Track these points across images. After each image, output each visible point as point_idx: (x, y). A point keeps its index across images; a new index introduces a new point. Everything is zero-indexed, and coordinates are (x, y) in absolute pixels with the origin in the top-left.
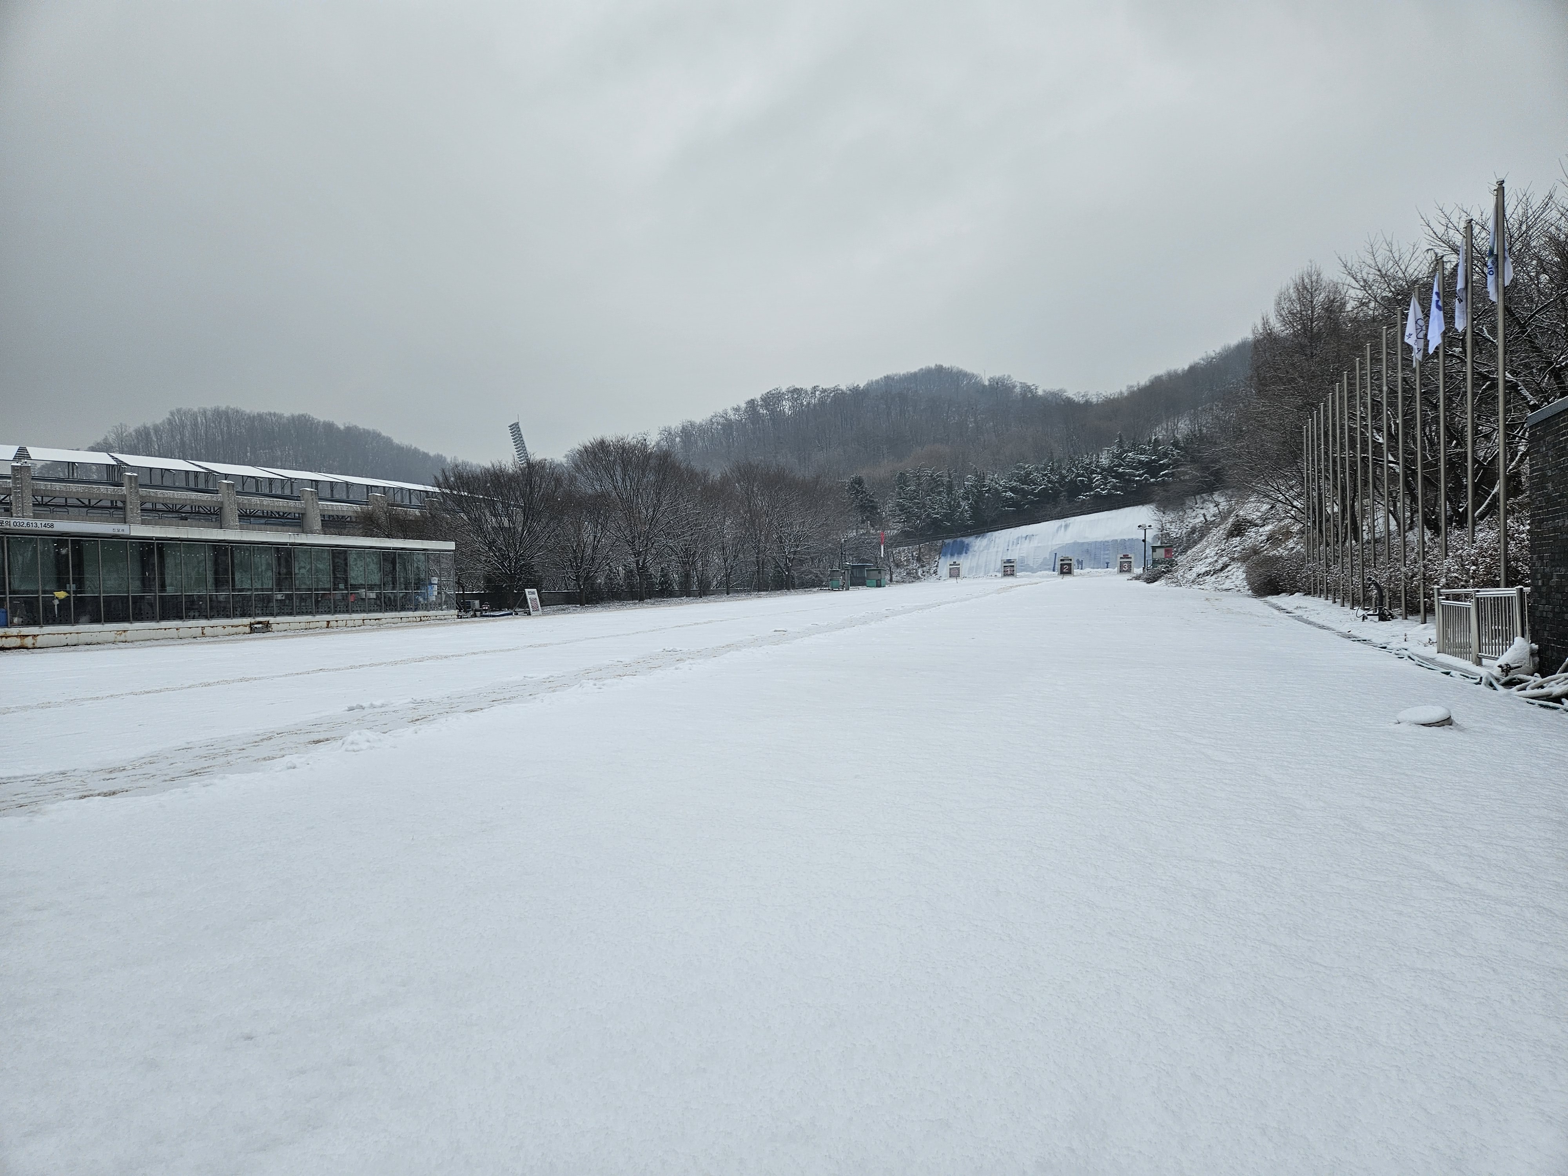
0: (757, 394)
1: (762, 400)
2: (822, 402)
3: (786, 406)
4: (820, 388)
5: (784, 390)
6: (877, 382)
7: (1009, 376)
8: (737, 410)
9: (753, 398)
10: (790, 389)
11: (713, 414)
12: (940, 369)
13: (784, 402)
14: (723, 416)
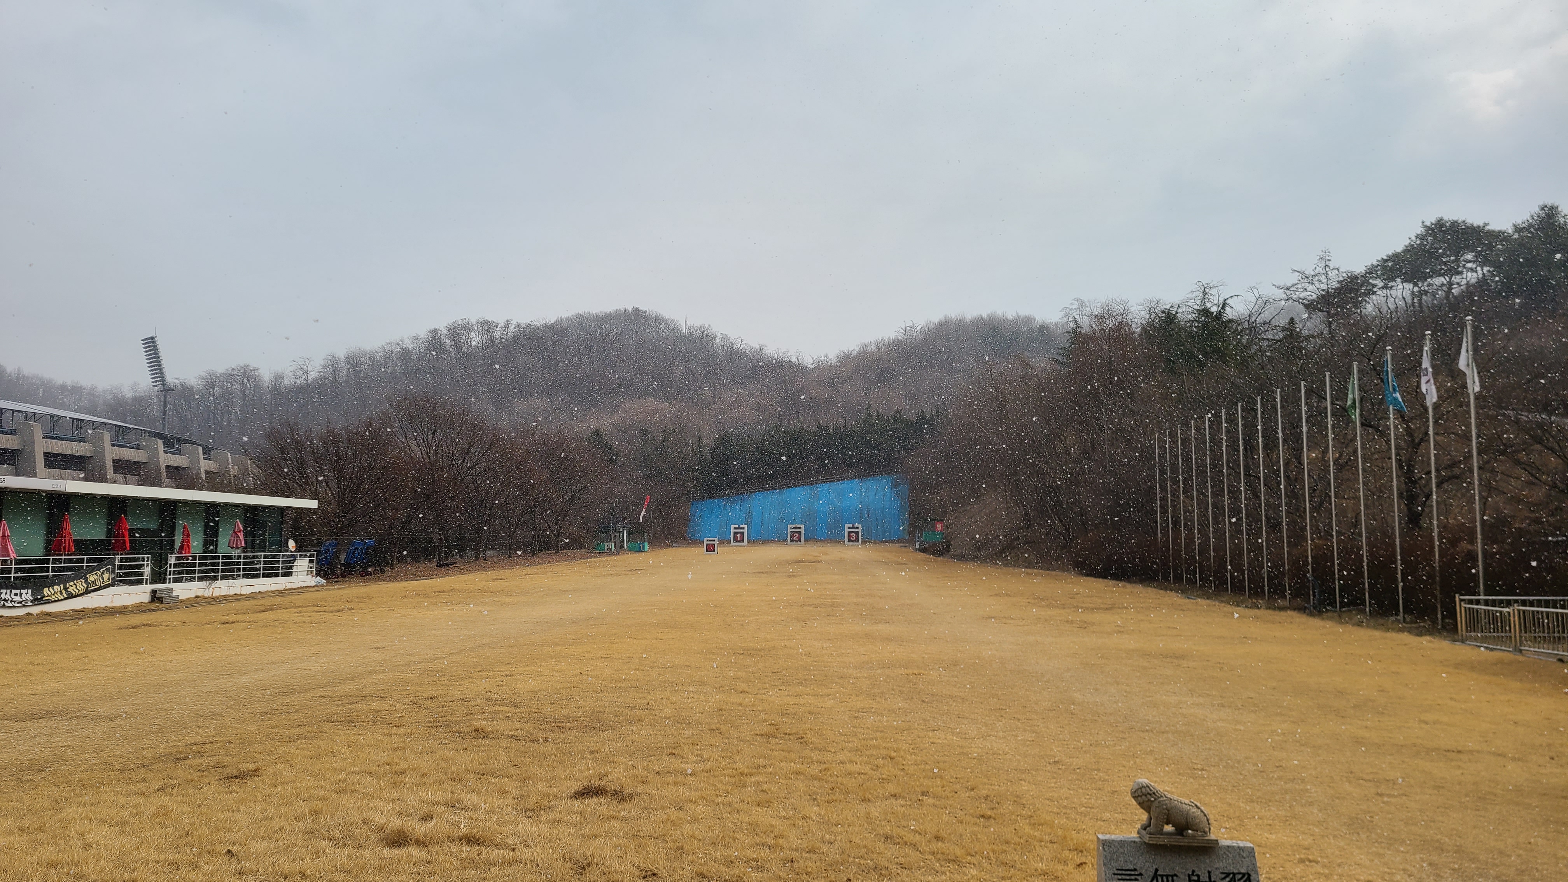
0: (442, 324)
1: (449, 329)
2: (515, 339)
3: (476, 339)
4: (514, 323)
5: (473, 321)
6: (568, 319)
7: (709, 326)
8: (416, 338)
9: (437, 327)
10: (480, 320)
11: (388, 341)
12: (636, 311)
13: (473, 333)
14: (398, 344)
